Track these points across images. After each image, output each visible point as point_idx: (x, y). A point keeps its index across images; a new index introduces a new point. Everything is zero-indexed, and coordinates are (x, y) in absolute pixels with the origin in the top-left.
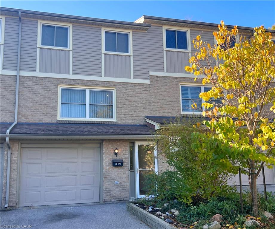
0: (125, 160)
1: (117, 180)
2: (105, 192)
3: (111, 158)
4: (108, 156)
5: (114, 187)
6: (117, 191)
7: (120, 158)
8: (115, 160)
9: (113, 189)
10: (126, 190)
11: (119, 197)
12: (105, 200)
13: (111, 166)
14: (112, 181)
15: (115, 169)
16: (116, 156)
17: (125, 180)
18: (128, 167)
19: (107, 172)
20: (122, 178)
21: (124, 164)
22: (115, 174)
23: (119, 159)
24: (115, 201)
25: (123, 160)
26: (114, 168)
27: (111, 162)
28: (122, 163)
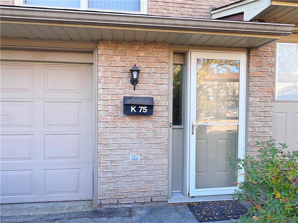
0: (159, 98)
1: (137, 151)
2: (103, 180)
3: (120, 92)
4: (110, 86)
5: (126, 168)
6: (136, 178)
7: (146, 92)
8: (131, 98)
9: (123, 174)
10: (160, 177)
11: (140, 195)
12: (103, 202)
13: (121, 113)
14: (121, 152)
15: (132, 123)
16: (133, 86)
17: (159, 151)
18: (167, 117)
19: (108, 130)
20: (148, 146)
21: (155, 109)
22: (132, 134)
23: (144, 96)
24: (129, 204)
25: (152, 98)
26: (128, 119)
27: (120, 103)
28: (150, 107)
